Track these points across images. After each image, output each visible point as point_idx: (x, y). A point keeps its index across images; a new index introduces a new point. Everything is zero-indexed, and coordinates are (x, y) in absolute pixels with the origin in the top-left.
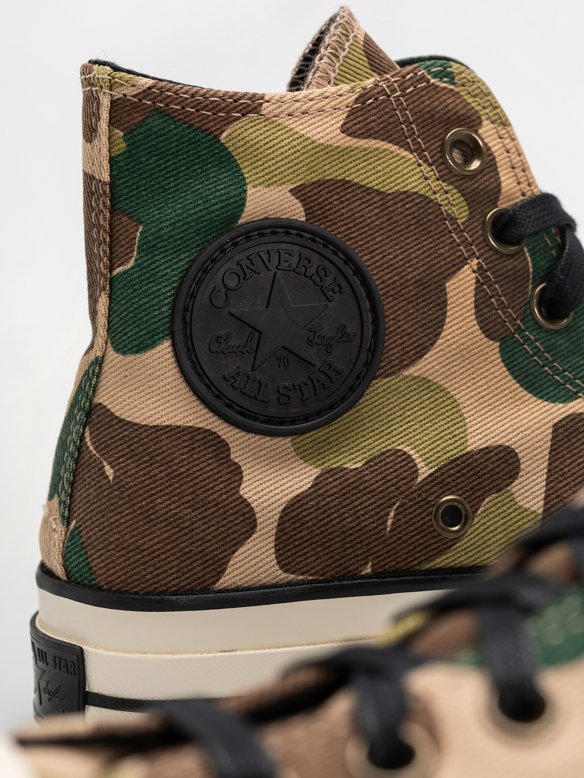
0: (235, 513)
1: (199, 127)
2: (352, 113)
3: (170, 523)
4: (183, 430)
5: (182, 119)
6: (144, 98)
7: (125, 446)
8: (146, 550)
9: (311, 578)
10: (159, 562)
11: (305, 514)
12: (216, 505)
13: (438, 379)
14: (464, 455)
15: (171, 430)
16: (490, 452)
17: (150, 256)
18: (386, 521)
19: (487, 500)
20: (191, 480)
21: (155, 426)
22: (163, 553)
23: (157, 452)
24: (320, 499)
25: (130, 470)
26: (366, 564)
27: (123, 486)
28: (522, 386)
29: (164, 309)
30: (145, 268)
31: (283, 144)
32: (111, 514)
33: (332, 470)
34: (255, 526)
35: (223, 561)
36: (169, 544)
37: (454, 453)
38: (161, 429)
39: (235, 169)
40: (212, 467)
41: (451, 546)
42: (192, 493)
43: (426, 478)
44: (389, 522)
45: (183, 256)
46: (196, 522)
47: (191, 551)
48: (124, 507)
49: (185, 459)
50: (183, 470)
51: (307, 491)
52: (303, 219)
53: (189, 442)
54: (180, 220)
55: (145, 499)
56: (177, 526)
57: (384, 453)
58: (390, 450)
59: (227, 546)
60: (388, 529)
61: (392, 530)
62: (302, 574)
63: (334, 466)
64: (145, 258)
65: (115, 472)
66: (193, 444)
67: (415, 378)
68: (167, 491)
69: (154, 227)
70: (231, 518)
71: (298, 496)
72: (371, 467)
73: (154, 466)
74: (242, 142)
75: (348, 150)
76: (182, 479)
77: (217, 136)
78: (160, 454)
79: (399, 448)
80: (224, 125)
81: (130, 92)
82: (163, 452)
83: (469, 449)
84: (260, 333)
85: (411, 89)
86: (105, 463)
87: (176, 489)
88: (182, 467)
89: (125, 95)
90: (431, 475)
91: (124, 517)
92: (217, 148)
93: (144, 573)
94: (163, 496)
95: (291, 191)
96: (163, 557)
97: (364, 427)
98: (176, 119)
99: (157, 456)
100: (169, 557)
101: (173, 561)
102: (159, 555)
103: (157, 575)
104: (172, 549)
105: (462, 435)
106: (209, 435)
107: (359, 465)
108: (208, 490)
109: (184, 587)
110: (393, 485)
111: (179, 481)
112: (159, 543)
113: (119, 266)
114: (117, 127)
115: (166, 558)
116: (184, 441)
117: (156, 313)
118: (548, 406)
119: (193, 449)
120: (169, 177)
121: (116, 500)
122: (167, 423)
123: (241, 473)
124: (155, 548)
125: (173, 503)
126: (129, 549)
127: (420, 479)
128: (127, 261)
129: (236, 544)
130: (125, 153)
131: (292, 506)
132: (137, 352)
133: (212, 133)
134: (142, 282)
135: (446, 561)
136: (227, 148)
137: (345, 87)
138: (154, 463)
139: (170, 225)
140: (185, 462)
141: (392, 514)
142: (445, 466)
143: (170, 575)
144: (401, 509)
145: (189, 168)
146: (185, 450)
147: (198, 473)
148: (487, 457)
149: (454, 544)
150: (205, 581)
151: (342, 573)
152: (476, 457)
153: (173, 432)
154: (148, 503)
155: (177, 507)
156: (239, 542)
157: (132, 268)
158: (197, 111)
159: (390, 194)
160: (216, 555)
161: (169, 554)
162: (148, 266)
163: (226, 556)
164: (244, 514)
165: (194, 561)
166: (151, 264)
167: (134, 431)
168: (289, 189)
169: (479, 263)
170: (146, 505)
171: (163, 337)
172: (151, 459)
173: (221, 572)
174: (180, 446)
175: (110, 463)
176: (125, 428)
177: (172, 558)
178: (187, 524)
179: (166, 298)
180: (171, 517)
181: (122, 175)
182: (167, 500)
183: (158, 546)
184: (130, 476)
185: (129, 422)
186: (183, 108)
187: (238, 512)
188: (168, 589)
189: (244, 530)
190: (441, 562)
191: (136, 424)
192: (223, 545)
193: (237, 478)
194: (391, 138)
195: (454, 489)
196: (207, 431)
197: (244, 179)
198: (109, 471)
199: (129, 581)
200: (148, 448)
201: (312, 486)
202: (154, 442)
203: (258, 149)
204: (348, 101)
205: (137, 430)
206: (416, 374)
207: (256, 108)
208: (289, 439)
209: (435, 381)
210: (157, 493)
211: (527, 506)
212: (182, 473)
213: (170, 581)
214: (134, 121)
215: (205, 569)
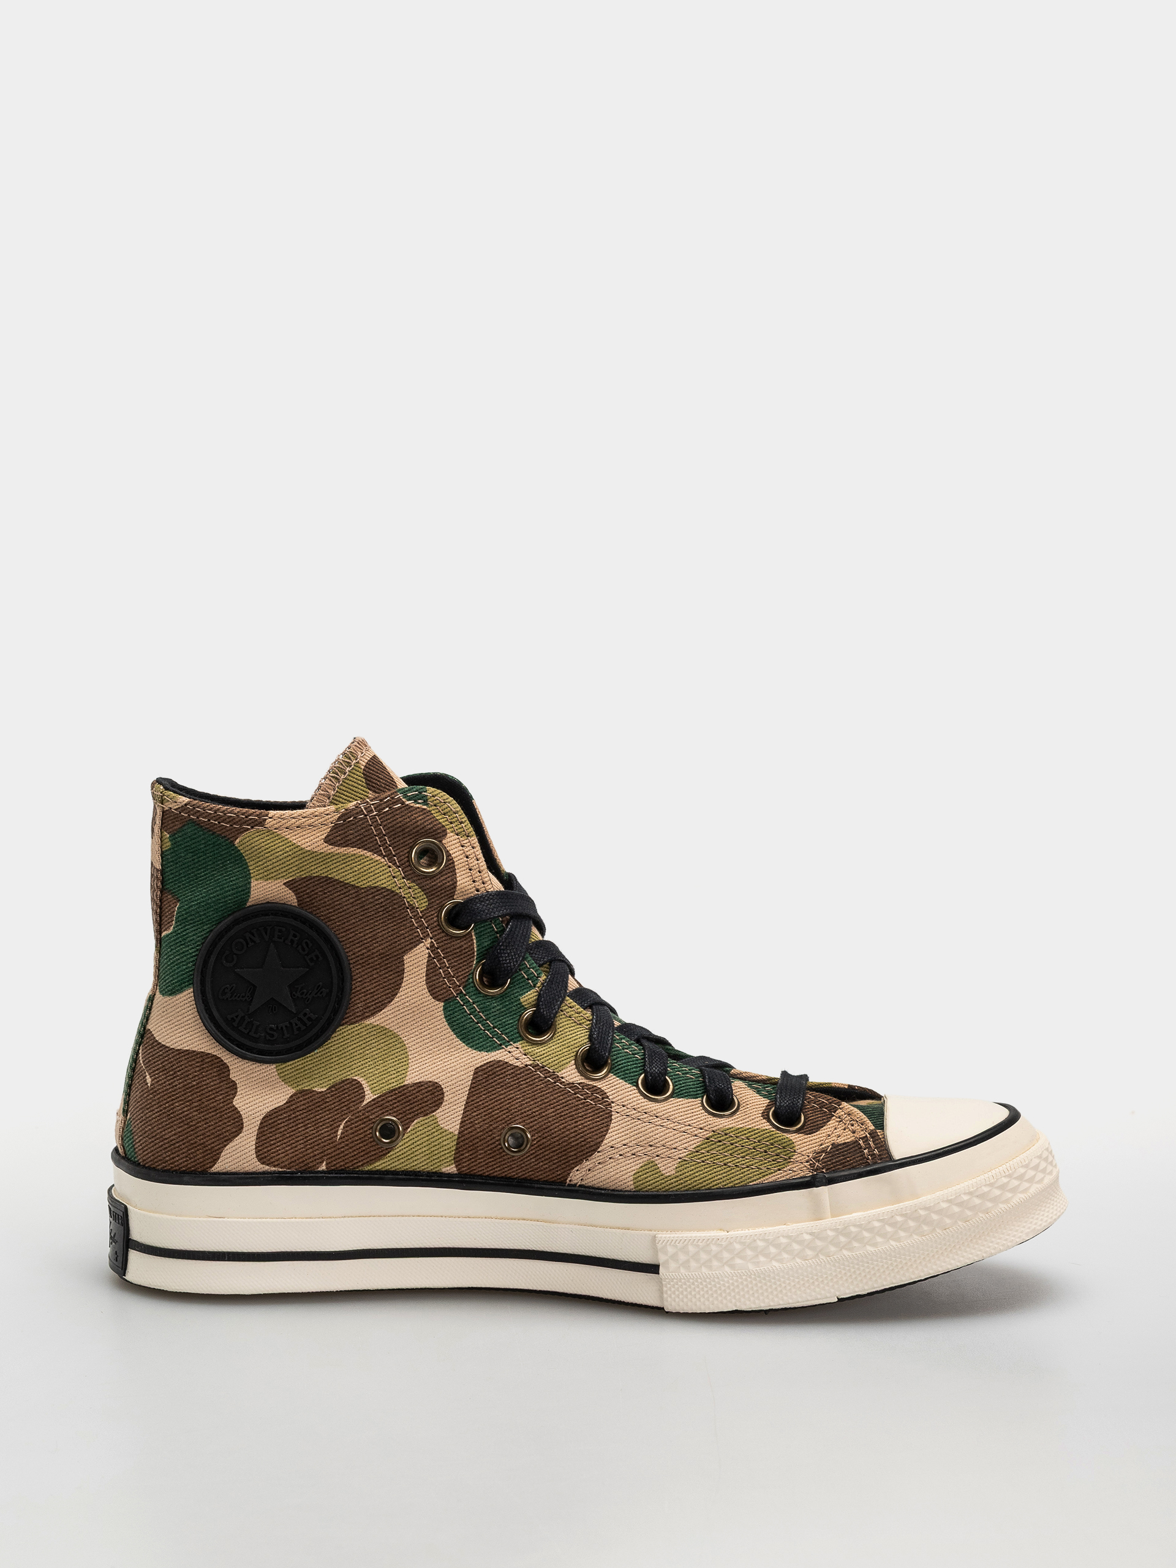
0: (228, 1118)
1: (220, 835)
2: (336, 827)
3: (183, 1121)
4: (197, 1054)
5: (208, 828)
6: (183, 811)
7: (159, 1062)
8: (166, 1139)
9: (280, 1170)
10: (175, 1148)
11: (279, 1122)
12: (215, 1111)
13: (393, 1028)
14: (402, 1087)
15: (189, 1054)
16: (422, 1086)
17: (183, 925)
18: (337, 1131)
19: (415, 1121)
20: (200, 1092)
21: (179, 1050)
22: (177, 1143)
23: (178, 1069)
24: (292, 1112)
25: (161, 1080)
26: (322, 1162)
27: (156, 1091)
28: (458, 1037)
29: (189, 965)
30: (179, 934)
31: (278, 850)
32: (147, 1111)
33: (304, 1091)
34: (242, 1128)
35: (217, 1152)
36: (181, 1136)
37: (394, 1085)
38: (182, 1052)
39: (245, 866)
40: (215, 1082)
41: (387, 1154)
42: (200, 1100)
43: (370, 1102)
44: (340, 1132)
45: (205, 928)
46: (200, 1122)
47: (196, 1142)
48: (155, 1107)
49: (196, 1076)
50: (194, 1083)
51: (282, 1106)
52: (296, 904)
53: (201, 1063)
54: (204, 901)
55: (168, 1102)
56: (188, 1124)
57: (343, 1081)
58: (349, 1079)
59: (220, 1141)
60: (339, 1137)
61: (341, 1138)
62: (274, 1166)
63: (306, 1088)
64: (180, 927)
65: (152, 1081)
66: (203, 1065)
67: (375, 1026)
68: (183, 1098)
69: (187, 905)
70: (225, 1121)
71: (275, 1109)
72: (332, 1091)
73: (175, 1079)
74: (249, 847)
75: (332, 855)
76: (193, 1090)
77: (232, 842)
78: (180, 1070)
79: (355, 1078)
80: (238, 834)
81: (174, 806)
82: (182, 1069)
83: (406, 1083)
84: (255, 987)
85: (387, 809)
86: (147, 1074)
87: (189, 1097)
88: (194, 1081)
89: (171, 808)
90: (373, 1100)
91: (154, 1114)
92: (233, 850)
93: (164, 1155)
94: (180, 1101)
95: (284, 884)
96: (177, 1145)
97: (332, 1061)
98: (204, 828)
99: (178, 1071)
100: (181, 1145)
101: (183, 1148)
102: (175, 1144)
103: (173, 1158)
104: (183, 1140)
105: (403, 1072)
106: (215, 1059)
107: (324, 1089)
108: (211, 1099)
109: (190, 1168)
110: (346, 1106)
111: (191, 1091)
112: (175, 1135)
113: (164, 931)
114: (166, 831)
115: (179, 1146)
116: (197, 1062)
117: (184, 967)
118: (475, 1053)
119: (203, 1068)
120: (201, 869)
121: (151, 1101)
122: (187, 1048)
123: (236, 1088)
124: (172, 1138)
125: (186, 1107)
126: (156, 1138)
127: (365, 1103)
128: (168, 928)
129: (227, 1140)
130: (170, 849)
131: (270, 1116)
132: (170, 995)
133: (229, 839)
134: (176, 944)
135: (384, 1165)
136: (239, 851)
137: (333, 808)
138: (176, 1077)
139: (197, 904)
140: (197, 1078)
141: (342, 1127)
142: (385, 1094)
143: (181, 1159)
144: (349, 1123)
145: (214, 863)
146: (197, 1069)
147: (205, 1087)
148: (419, 1089)
149: (389, 1153)
150: (204, 1165)
151: (303, 1168)
152: (410, 1089)
153: (190, 1055)
154: (170, 1106)
155: (188, 1110)
156: (229, 1139)
157: (171, 933)
158: (219, 823)
159: (363, 888)
160: (213, 1147)
161: (181, 1143)
162: (181, 932)
163: (220, 1148)
164: (235, 1119)
165: (198, 1150)
166: (183, 931)
167: (166, 1052)
168: (283, 882)
169: (432, 942)
170: (168, 1107)
171: (188, 985)
172: (174, 1074)
173: (216, 1160)
174: (194, 1066)
175: (150, 1074)
176: (161, 1049)
177: (183, 1146)
178: (194, 1123)
179: (192, 957)
180: (184, 1117)
181: (169, 865)
182: (182, 1104)
183: (174, 1137)
184: (160, 1085)
185: (163, 1045)
186: (209, 820)
187: (230, 1117)
188: (179, 1169)
189: (234, 1130)
190: (379, 1165)
191: (167, 1047)
192: (218, 1140)
193: (233, 1092)
194: (366, 847)
195: (391, 1112)
196: (214, 1056)
197: (250, 874)
198: (149, 1080)
199: (155, 1160)
200: (173, 1065)
201: (287, 1103)
202: (177, 1061)
203: (260, 853)
204: (332, 819)
205: (167, 1051)
206: (375, 1024)
207: (261, 822)
208: (274, 1066)
209: (391, 1029)
210: (176, 1098)
211: (446, 1128)
212: (194, 1086)
213: (181, 1163)
214: (175, 828)
215: (205, 1156)
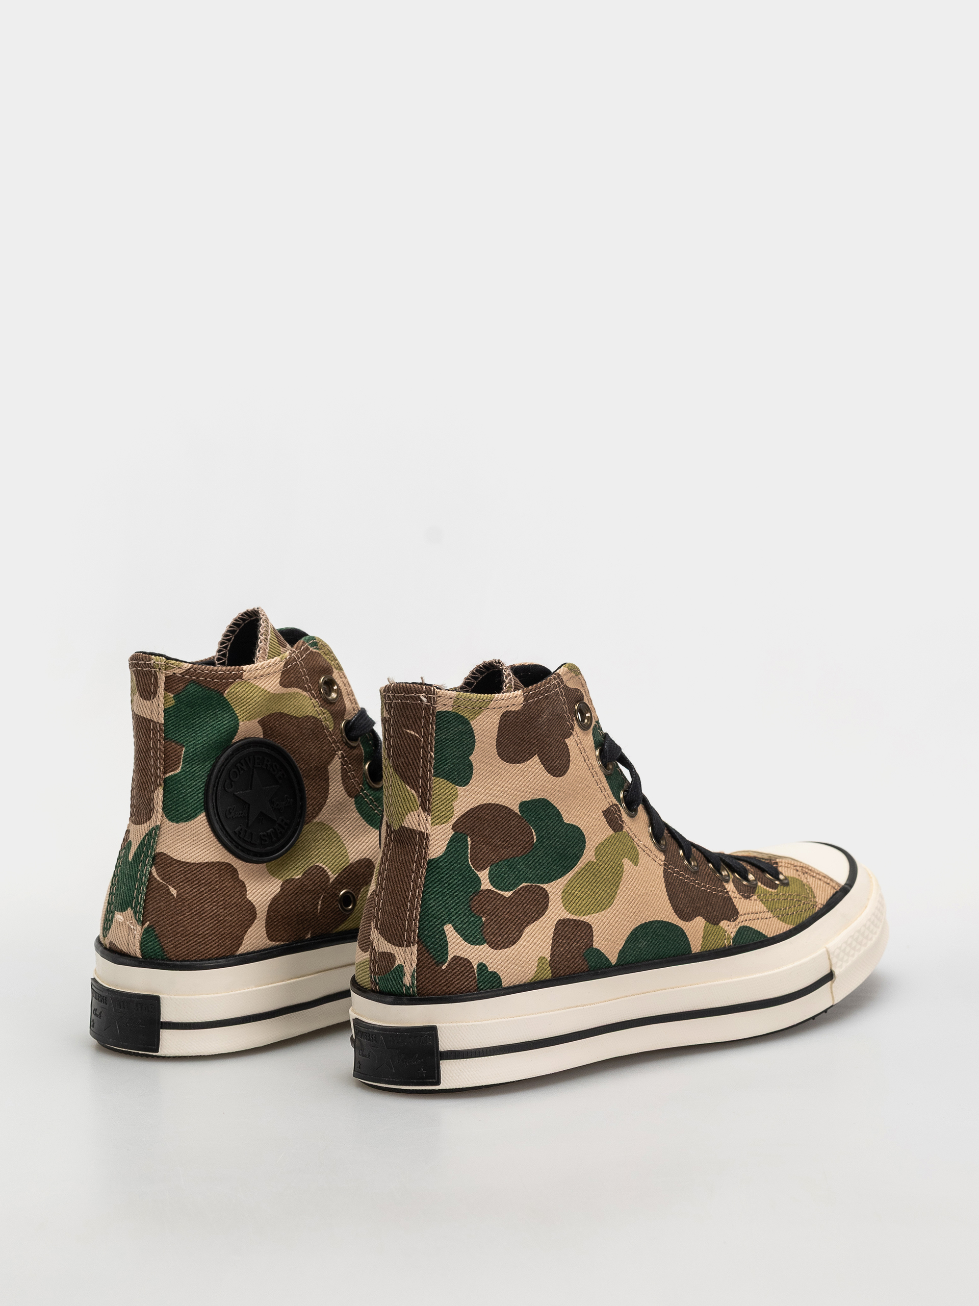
1: (213, 689)
2: (283, 673)
3: (213, 918)
4: (215, 864)
5: (205, 685)
6: (185, 675)
7: (182, 876)
8: (200, 935)
9: (282, 943)
10: (208, 941)
11: (279, 906)
12: (236, 906)
13: (329, 823)
14: (349, 866)
15: (208, 865)
16: (360, 862)
17: (191, 764)
18: (317, 907)
19: (362, 890)
20: (222, 893)
21: (199, 863)
22: (210, 936)
23: (202, 878)
24: (285, 897)
25: (187, 889)
26: (308, 932)
27: (184, 899)
28: (367, 823)
29: (200, 795)
31: (255, 695)
32: (177, 916)
33: (287, 880)
34: (256, 916)
35: (241, 937)
36: (213, 930)
37: (344, 865)
38: (203, 865)
39: (232, 712)
40: (231, 884)
41: (347, 918)
42: (223, 900)
43: (334, 880)
44: (319, 907)
45: (207, 764)
46: (227, 916)
47: (224, 933)
48: (186, 911)
49: (217, 881)
50: (217, 887)
51: (278, 893)
52: (262, 737)
53: (218, 871)
54: (206, 744)
55: (198, 906)
56: (217, 920)
57: (310, 868)
58: (313, 866)
59: (243, 929)
61: (320, 912)
62: (278, 941)
63: (288, 878)
64: (188, 766)
65: (177, 892)
66: (220, 872)
67: (319, 823)
68: (210, 900)
69: (191, 748)
70: (244, 912)
71: (275, 896)
72: (306, 876)
74: (234, 697)
75: (283, 694)
76: (217, 892)
77: (222, 694)
78: (204, 879)
79: (317, 864)
80: (226, 687)
81: (178, 671)
82: (206, 878)
83: (351, 862)
84: (249, 805)
85: (305, 655)
86: (170, 887)
87: (215, 898)
88: (217, 885)
89: (173, 676)
90: (336, 878)
91: (186, 917)
92: (222, 700)
93: (199, 948)
94: (208, 903)
95: (258, 722)
96: (210, 938)
98: (202, 685)
99: (202, 880)
100: (213, 938)
101: (215, 940)
102: (208, 937)
103: (207, 949)
104: (215, 933)
105: (346, 855)
106: (228, 866)
107: (299, 876)
108: (231, 897)
109: (221, 954)
110: (319, 886)
111: (216, 894)
112: (207, 930)
113: (170, 772)
114: (170, 692)
115: (212, 938)
116: (216, 870)
117: (196, 797)
119: (221, 874)
120: (196, 718)
121: (180, 907)
122: (206, 861)
123: (245, 886)
124: (205, 933)
125: (214, 906)
126: (190, 935)
127: (331, 881)
128: (176, 769)
129: (247, 927)
130: (173, 706)
131: (272, 903)
132: (186, 821)
133: (219, 692)
134: (186, 780)
136: (227, 701)
137: (278, 659)
138: (201, 885)
139: (201, 747)
140: (218, 883)
141: (320, 902)
142: (341, 873)
143: (214, 948)
144: (324, 899)
145: (206, 712)
146: (217, 875)
147: (225, 888)
148: (359, 866)
150: (232, 950)
151: (297, 939)
152: (355, 866)
153: (210, 866)
154: (200, 908)
155: (216, 909)
156: (248, 926)
157: (180, 772)
158: (213, 680)
159: (301, 718)
160: (238, 934)
161: (213, 936)
162: (189, 771)
163: (242, 935)
164: (250, 909)
165: (227, 939)
166: (191, 769)
167: (187, 867)
168: (255, 720)
169: (342, 753)
170: (199, 909)
171: (200, 811)
172: (199, 882)
173: (240, 944)
174: (214, 874)
175: (173, 887)
176: (181, 865)
177: (215, 938)
178: (222, 918)
179: (200, 789)
180: (213, 915)
181: (170, 719)
182: (210, 905)
183: (207, 932)
184: (188, 893)
185: (183, 862)
186: (206, 679)
187: (247, 908)
188: (212, 956)
189: (251, 918)
190: (342, 928)
191: (188, 863)
192: (241, 928)
193: (243, 889)
194: (299, 686)
195: (347, 886)
196: (227, 863)
197: (237, 717)
198: (174, 892)
199: (190, 954)
200: (197, 876)
201: (281, 890)
202: (200, 872)
203: (242, 700)
204: (279, 667)
205: (189, 866)
206: (319, 821)
207: (240, 676)
208: (265, 864)
209: (327, 824)
210: (204, 901)
212: (217, 889)
213: (214, 952)
214: (180, 688)
215: (232, 943)
